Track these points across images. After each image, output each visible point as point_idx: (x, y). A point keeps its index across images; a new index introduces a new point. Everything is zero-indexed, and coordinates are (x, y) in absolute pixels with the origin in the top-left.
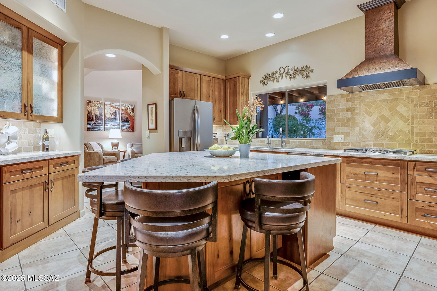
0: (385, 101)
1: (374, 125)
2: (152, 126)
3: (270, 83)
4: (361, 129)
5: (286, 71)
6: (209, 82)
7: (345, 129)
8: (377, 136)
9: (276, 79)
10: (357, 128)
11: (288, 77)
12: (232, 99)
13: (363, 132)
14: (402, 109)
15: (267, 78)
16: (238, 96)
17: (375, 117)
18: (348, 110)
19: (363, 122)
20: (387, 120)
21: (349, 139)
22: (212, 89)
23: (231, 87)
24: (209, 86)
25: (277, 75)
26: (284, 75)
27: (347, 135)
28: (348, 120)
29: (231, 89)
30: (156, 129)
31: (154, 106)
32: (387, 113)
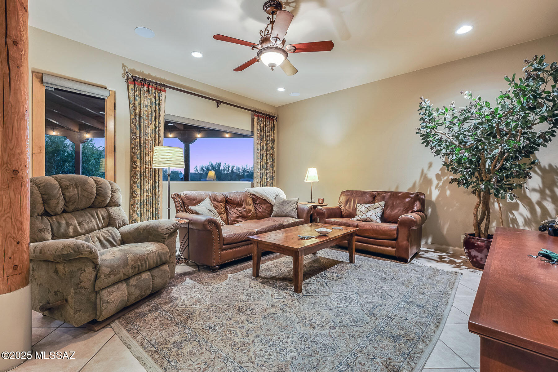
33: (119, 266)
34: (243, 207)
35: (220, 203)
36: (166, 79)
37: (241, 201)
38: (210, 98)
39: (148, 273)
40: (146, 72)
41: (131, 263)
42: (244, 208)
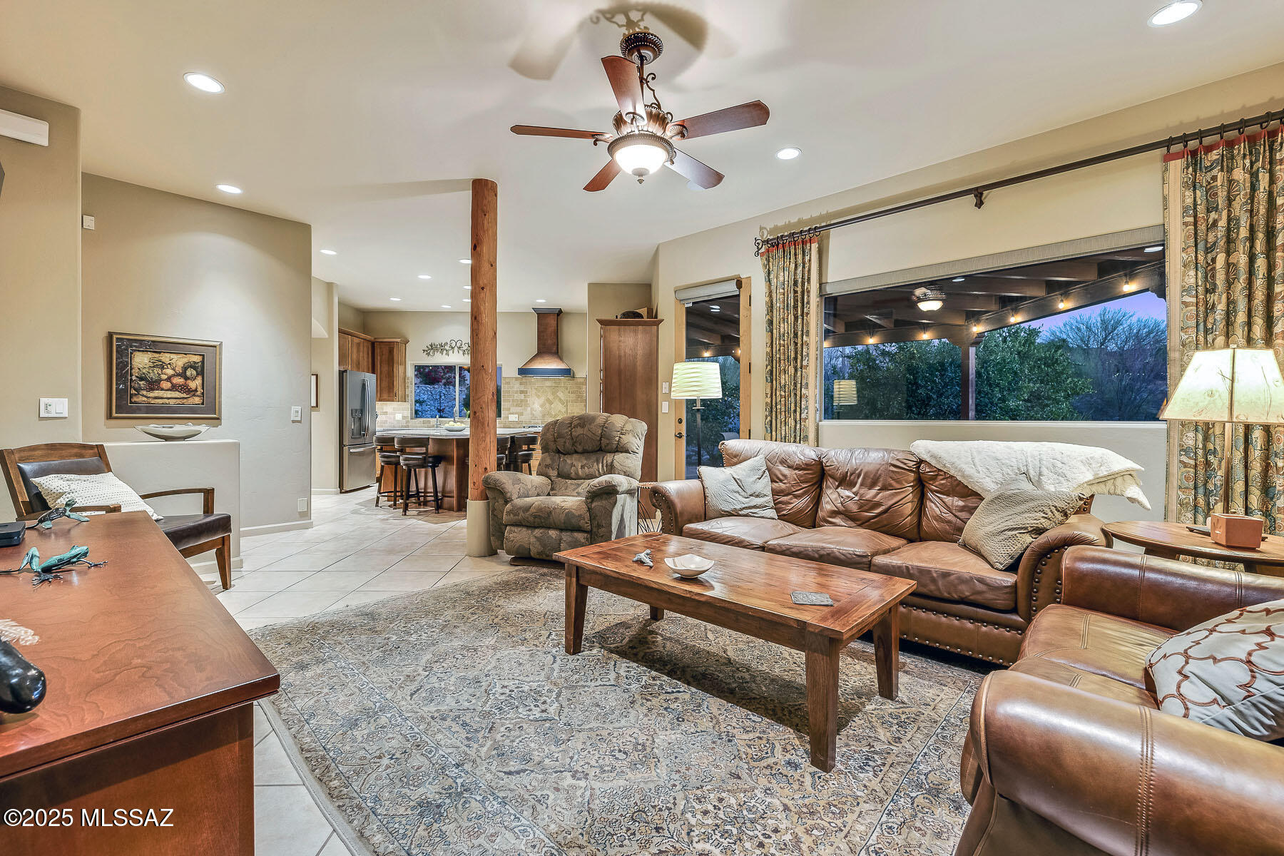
0: (549, 387)
1: (542, 406)
2: (314, 404)
3: (438, 354)
4: (532, 409)
5: (458, 345)
6: (358, 344)
7: (519, 409)
8: (544, 416)
9: (445, 352)
10: (529, 409)
11: (461, 352)
12: (385, 368)
13: (534, 412)
14: (560, 394)
15: (432, 349)
16: (395, 366)
17: (542, 400)
18: (522, 392)
19: (534, 403)
20: (551, 403)
21: (522, 418)
22: (361, 354)
23: (384, 353)
24: (358, 351)
25: (447, 348)
26: (456, 348)
27: (520, 414)
28: (522, 401)
29: (384, 356)
30: (317, 406)
31: (315, 376)
32: (551, 397)
33: (520, 508)
34: (855, 490)
35: (794, 470)
36: (830, 211)
37: (851, 475)
38: (938, 198)
39: (557, 532)
40: (794, 220)
41: (532, 510)
42: (856, 494)
